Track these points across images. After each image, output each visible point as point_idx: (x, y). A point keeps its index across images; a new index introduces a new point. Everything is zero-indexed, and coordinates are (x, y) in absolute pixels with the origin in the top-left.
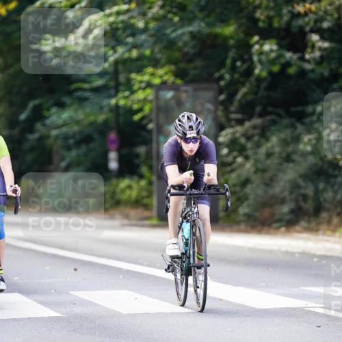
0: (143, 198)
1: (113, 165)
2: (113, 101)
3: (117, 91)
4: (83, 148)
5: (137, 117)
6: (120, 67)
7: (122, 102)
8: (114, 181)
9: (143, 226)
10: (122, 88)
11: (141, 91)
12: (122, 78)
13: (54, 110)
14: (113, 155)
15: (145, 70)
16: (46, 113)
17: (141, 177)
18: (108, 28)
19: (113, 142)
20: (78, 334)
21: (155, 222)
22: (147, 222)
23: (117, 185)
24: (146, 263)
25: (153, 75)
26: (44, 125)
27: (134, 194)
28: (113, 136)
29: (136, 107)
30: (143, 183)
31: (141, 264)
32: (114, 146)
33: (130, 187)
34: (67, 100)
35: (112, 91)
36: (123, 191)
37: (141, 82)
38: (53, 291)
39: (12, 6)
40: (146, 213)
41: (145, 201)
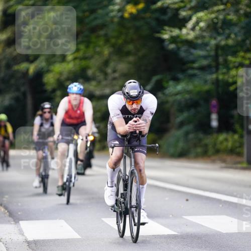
0: (237, 148)
1: (215, 124)
2: (214, 76)
3: (217, 69)
4: (193, 111)
5: (232, 88)
6: (220, 52)
7: (221, 77)
8: (215, 135)
9: (236, 168)
10: (221, 67)
11: (234, 69)
12: (221, 60)
13: (171, 83)
14: (214, 117)
15: (238, 53)
16: (165, 84)
17: (235, 132)
18: (211, 22)
19: (214, 107)
20: (189, 248)
21: (245, 165)
22: (239, 166)
23: (217, 138)
24: (238, 196)
25: (243, 57)
26: (164, 94)
27: (230, 144)
28: (214, 102)
29: (231, 80)
30: (236, 137)
31: (235, 196)
32: (215, 110)
33: (226, 140)
34: (180, 76)
35: (214, 70)
36: (221, 143)
37: (235, 62)
38: (171, 216)
39: (141, 6)
40: (239, 159)
41: (238, 150)
